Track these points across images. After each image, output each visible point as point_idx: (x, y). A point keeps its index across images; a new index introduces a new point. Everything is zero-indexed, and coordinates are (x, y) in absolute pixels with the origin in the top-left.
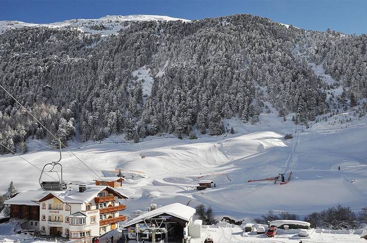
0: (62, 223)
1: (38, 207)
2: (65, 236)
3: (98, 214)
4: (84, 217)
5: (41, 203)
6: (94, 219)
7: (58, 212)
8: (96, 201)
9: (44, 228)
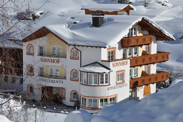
0: (64, 80)
1: (20, 51)
2: (72, 104)
3: (127, 67)
4: (107, 71)
5: (25, 44)
6: (121, 76)
7: (58, 61)
8: (124, 43)
9: (31, 88)
